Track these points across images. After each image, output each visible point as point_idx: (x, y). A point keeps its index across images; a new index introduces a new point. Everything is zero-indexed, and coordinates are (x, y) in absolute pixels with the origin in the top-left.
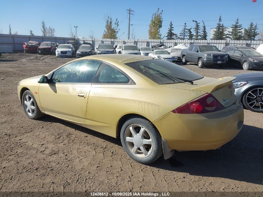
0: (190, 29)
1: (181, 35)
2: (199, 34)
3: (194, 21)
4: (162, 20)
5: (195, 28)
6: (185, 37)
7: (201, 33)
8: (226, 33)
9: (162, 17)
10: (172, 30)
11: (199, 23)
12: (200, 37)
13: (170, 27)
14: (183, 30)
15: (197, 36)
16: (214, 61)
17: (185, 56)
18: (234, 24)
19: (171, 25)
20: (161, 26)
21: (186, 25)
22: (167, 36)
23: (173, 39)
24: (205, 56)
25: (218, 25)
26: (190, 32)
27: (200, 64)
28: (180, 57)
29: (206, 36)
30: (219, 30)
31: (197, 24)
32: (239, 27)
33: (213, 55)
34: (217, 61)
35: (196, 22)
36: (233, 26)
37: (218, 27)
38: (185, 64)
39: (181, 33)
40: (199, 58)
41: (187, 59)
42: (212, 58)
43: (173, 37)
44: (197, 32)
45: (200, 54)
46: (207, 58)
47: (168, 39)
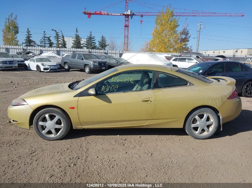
0: (49, 37)
1: (42, 43)
2: (60, 42)
3: (53, 30)
4: (18, 26)
5: (55, 37)
6: (46, 45)
7: (61, 41)
8: (82, 42)
9: (17, 23)
10: (30, 37)
11: (59, 33)
12: (60, 45)
13: (27, 34)
14: (42, 38)
15: (58, 44)
16: (100, 67)
17: (67, 63)
18: (89, 36)
19: (28, 32)
20: (17, 32)
21: (45, 33)
22: (25, 43)
23: (32, 46)
24: (91, 63)
25: (75, 36)
26: (50, 40)
27: (87, 70)
28: (60, 65)
29: (65, 44)
30: (77, 40)
31: (57, 33)
32: (93, 39)
33: (98, 62)
34: (102, 67)
35: (55, 31)
36: (88, 37)
37: (76, 37)
38: (68, 70)
39: (41, 40)
40: (86, 65)
41: (70, 66)
42: (98, 65)
43: (32, 44)
44: (58, 41)
45: (85, 61)
46: (94, 65)
47: (27, 46)
